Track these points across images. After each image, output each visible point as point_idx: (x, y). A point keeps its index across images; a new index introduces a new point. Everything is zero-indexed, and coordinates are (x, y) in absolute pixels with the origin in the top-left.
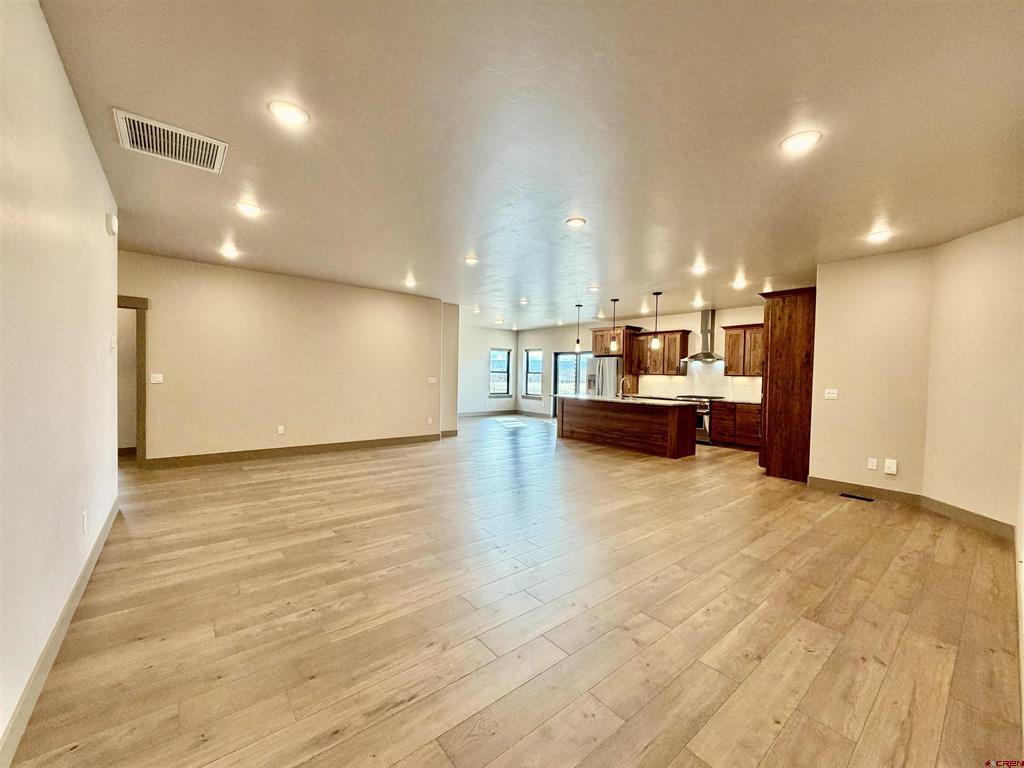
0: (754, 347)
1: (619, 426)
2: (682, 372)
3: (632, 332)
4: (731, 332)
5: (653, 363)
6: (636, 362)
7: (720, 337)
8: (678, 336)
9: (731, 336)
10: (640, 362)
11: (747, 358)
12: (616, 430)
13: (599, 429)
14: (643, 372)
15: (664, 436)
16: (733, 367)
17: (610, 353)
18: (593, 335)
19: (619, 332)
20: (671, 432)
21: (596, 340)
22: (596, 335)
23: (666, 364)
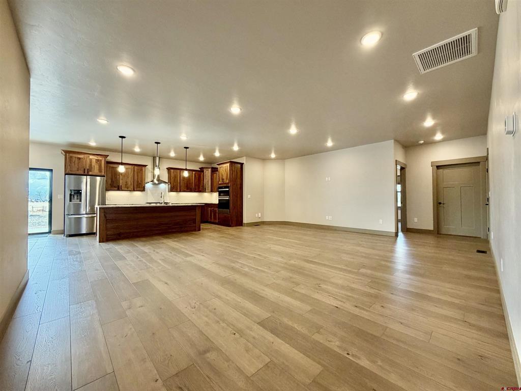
4: (173, 170)
8: (144, 168)
9: (173, 173)
10: (111, 182)
11: (181, 183)
15: (194, 221)
16: (175, 187)
17: (90, 173)
18: (66, 156)
19: (100, 158)
20: (198, 218)
21: (70, 161)
22: (71, 157)
23: (135, 185)
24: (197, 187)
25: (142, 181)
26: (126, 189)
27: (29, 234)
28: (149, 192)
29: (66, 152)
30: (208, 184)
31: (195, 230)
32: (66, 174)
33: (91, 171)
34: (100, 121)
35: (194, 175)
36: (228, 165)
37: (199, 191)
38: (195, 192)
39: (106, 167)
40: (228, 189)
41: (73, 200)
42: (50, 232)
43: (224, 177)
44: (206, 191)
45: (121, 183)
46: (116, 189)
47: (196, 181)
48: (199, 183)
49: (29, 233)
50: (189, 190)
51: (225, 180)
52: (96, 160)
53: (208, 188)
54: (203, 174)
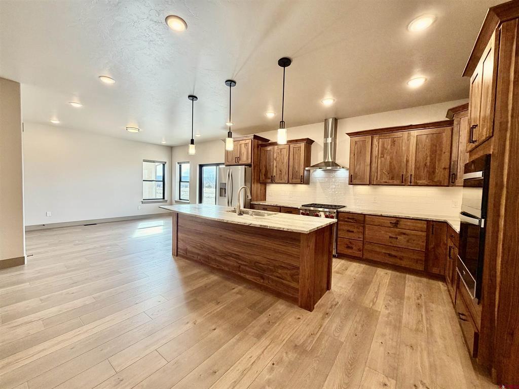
0: (382, 154)
1: (235, 249)
2: (305, 181)
3: (260, 142)
4: (357, 138)
5: (279, 172)
6: (263, 171)
7: (344, 145)
8: (302, 145)
9: (356, 143)
10: (266, 172)
11: (374, 165)
12: (231, 255)
13: (214, 251)
14: (269, 181)
16: (359, 175)
17: (240, 162)
19: (247, 141)
23: (291, 173)
24: (424, 173)
25: (299, 167)
26: (280, 182)
28: (318, 185)
37: (433, 183)
40: (479, 174)
48: (433, 161)
50: (395, 181)
52: (245, 144)
54: (452, 129)
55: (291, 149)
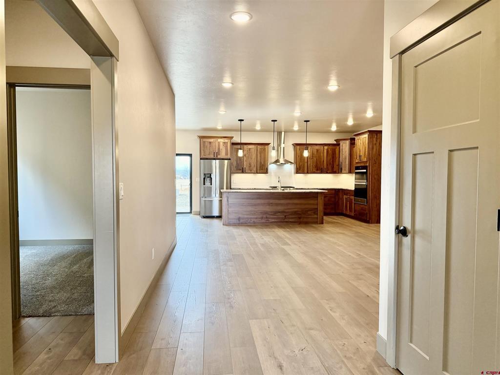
5: (249, 165)
6: (234, 164)
8: (267, 147)
11: (309, 163)
12: (279, 212)
15: (315, 211)
16: (301, 168)
17: (219, 157)
18: (200, 140)
19: (226, 140)
20: (321, 208)
21: (204, 146)
22: (204, 142)
23: (258, 166)
24: (330, 168)
25: (265, 162)
26: (250, 172)
27: (177, 213)
28: (273, 174)
29: (201, 137)
30: (345, 162)
31: (316, 223)
32: (201, 159)
33: (220, 155)
34: (220, 112)
35: (325, 151)
36: (366, 136)
37: (333, 172)
38: (327, 173)
39: (232, 148)
40: (365, 171)
41: (206, 184)
42: (191, 212)
43: (362, 154)
44: (343, 171)
45: (245, 165)
46: (241, 171)
47: (329, 158)
48: (333, 161)
49: (177, 211)
50: (319, 172)
51: (363, 157)
52: (223, 142)
53: (345, 167)
54: (339, 148)
55: (259, 149)
